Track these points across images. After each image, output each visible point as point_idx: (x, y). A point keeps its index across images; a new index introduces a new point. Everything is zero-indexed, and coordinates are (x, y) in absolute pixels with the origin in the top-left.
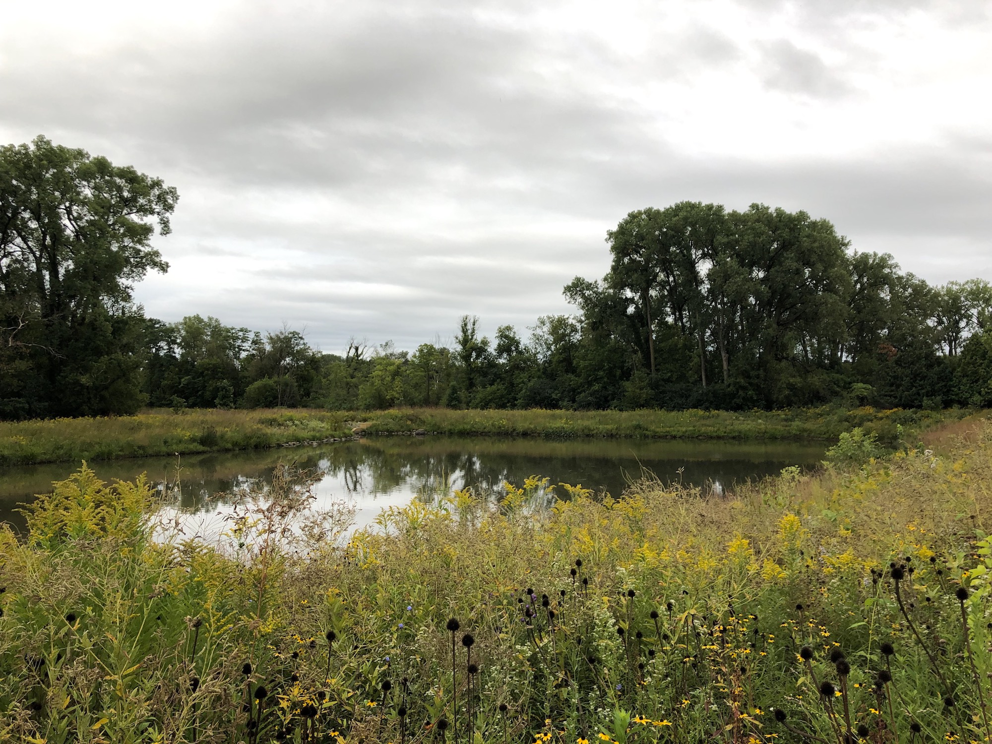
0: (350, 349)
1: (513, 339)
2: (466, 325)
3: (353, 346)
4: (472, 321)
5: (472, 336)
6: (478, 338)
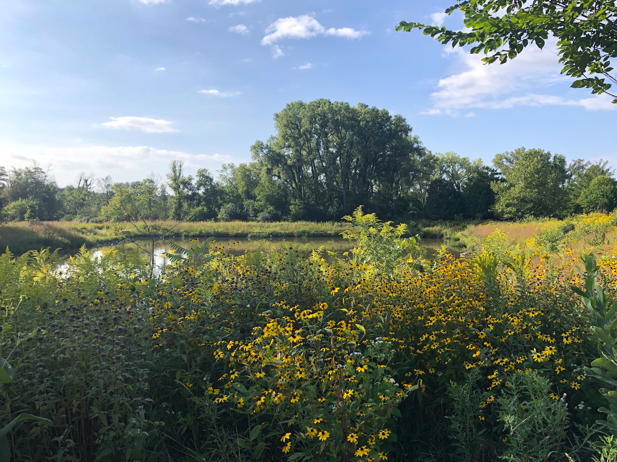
0: (80, 180)
1: (207, 177)
2: (175, 167)
3: (83, 178)
4: (179, 164)
5: (180, 174)
6: (185, 175)
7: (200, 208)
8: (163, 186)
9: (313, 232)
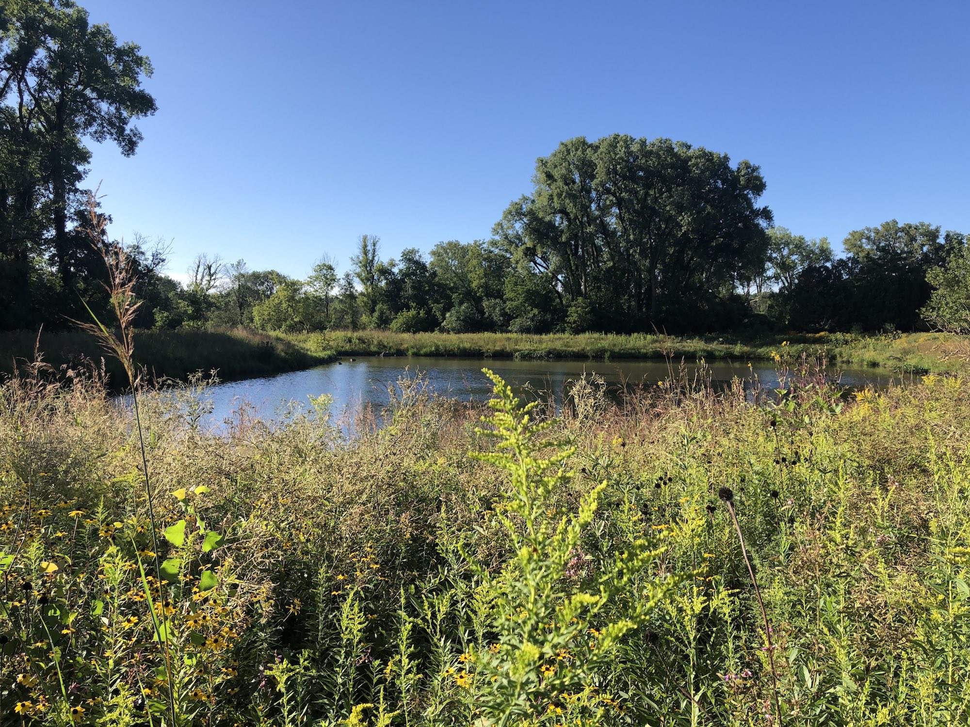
0: (199, 267)
1: (417, 263)
2: (365, 246)
3: (203, 262)
4: (372, 241)
5: (373, 257)
6: (383, 258)
7: (412, 312)
8: (347, 275)
9: (617, 350)
